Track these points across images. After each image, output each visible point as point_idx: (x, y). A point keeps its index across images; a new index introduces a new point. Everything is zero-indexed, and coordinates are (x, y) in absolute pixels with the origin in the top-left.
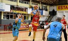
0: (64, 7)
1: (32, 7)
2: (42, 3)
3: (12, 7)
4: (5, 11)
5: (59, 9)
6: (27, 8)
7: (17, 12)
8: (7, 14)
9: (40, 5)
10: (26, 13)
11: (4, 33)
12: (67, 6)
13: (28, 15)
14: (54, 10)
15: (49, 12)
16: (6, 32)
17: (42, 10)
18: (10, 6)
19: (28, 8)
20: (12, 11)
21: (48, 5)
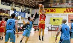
5: (41, 12)
9: (23, 7)
10: (8, 15)
17: (25, 12)
19: (10, 11)
21: (30, 8)
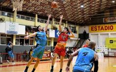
0: (99, 27)
1: (55, 28)
2: (70, 23)
3: (28, 29)
4: (18, 34)
5: (92, 30)
6: (48, 30)
8: (20, 38)
9: (67, 25)
10: (47, 36)
12: (102, 27)
13: (50, 39)
14: (85, 32)
15: (79, 34)
16: (19, 63)
19: (50, 30)
21: (77, 25)
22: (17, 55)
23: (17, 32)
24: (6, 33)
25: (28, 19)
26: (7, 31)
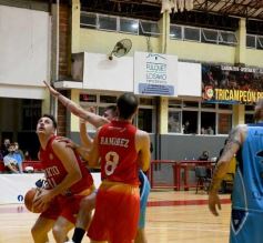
3: (212, 74)
4: (175, 95)
7: (237, 95)
8: (184, 108)
11: (177, 203)
16: (182, 196)
18: (200, 66)
20: (210, 93)
22: (176, 167)
23: (172, 87)
24: (136, 92)
25: (209, 39)
26: (140, 85)
